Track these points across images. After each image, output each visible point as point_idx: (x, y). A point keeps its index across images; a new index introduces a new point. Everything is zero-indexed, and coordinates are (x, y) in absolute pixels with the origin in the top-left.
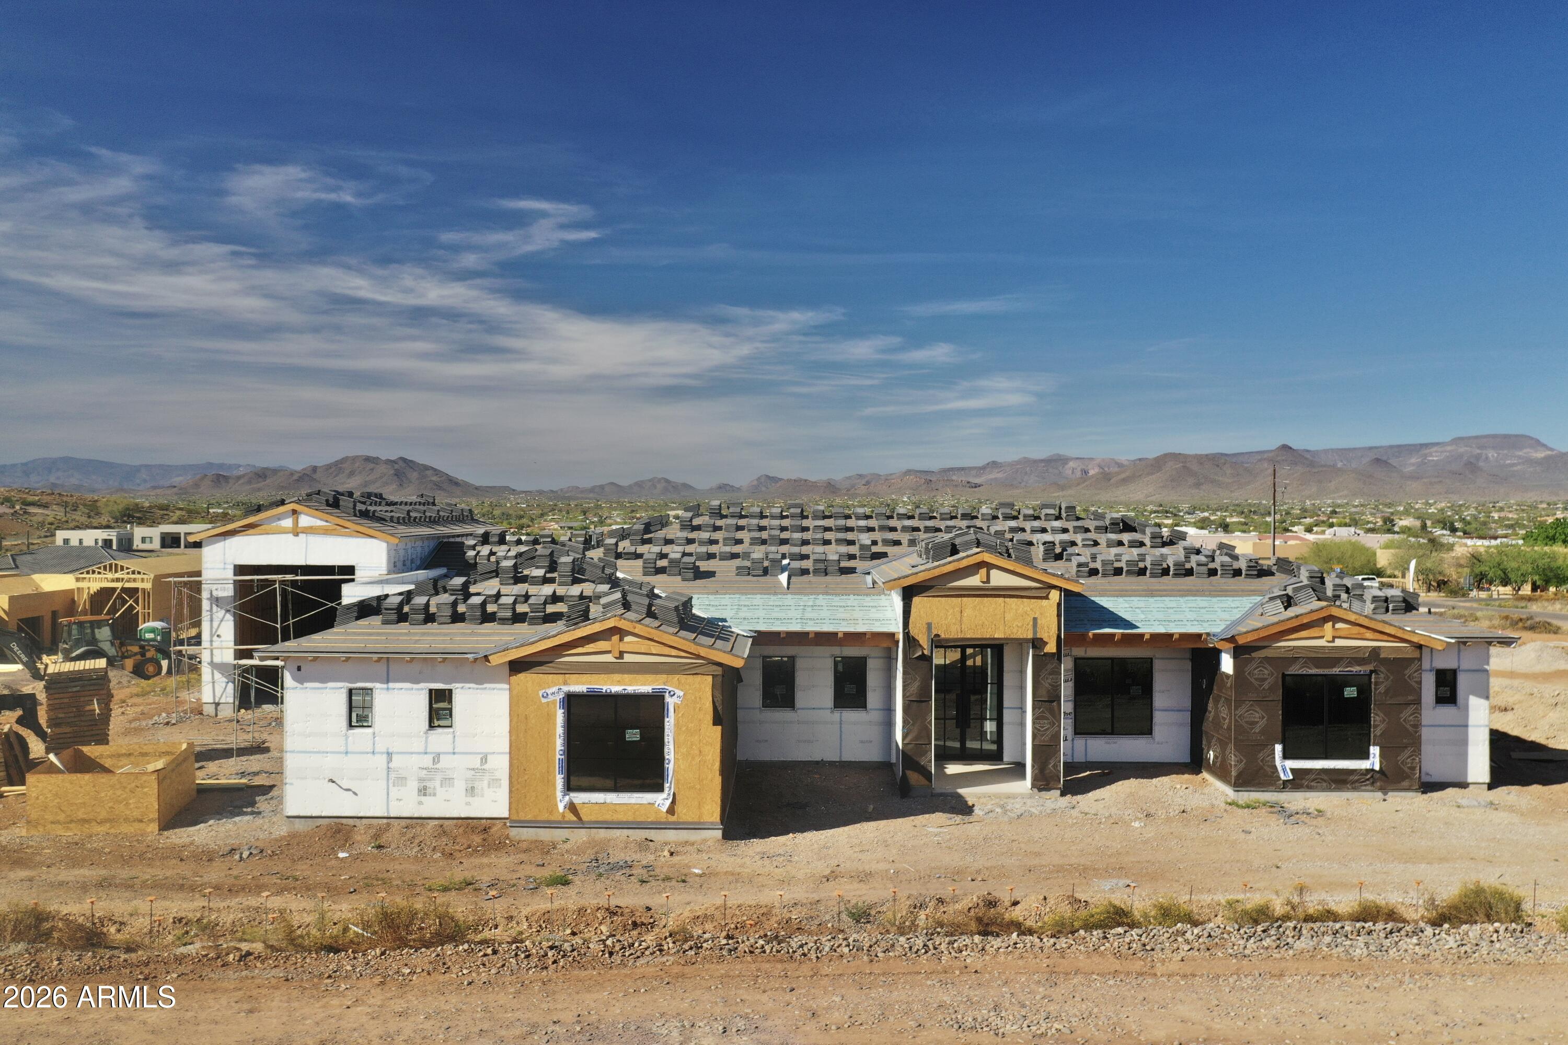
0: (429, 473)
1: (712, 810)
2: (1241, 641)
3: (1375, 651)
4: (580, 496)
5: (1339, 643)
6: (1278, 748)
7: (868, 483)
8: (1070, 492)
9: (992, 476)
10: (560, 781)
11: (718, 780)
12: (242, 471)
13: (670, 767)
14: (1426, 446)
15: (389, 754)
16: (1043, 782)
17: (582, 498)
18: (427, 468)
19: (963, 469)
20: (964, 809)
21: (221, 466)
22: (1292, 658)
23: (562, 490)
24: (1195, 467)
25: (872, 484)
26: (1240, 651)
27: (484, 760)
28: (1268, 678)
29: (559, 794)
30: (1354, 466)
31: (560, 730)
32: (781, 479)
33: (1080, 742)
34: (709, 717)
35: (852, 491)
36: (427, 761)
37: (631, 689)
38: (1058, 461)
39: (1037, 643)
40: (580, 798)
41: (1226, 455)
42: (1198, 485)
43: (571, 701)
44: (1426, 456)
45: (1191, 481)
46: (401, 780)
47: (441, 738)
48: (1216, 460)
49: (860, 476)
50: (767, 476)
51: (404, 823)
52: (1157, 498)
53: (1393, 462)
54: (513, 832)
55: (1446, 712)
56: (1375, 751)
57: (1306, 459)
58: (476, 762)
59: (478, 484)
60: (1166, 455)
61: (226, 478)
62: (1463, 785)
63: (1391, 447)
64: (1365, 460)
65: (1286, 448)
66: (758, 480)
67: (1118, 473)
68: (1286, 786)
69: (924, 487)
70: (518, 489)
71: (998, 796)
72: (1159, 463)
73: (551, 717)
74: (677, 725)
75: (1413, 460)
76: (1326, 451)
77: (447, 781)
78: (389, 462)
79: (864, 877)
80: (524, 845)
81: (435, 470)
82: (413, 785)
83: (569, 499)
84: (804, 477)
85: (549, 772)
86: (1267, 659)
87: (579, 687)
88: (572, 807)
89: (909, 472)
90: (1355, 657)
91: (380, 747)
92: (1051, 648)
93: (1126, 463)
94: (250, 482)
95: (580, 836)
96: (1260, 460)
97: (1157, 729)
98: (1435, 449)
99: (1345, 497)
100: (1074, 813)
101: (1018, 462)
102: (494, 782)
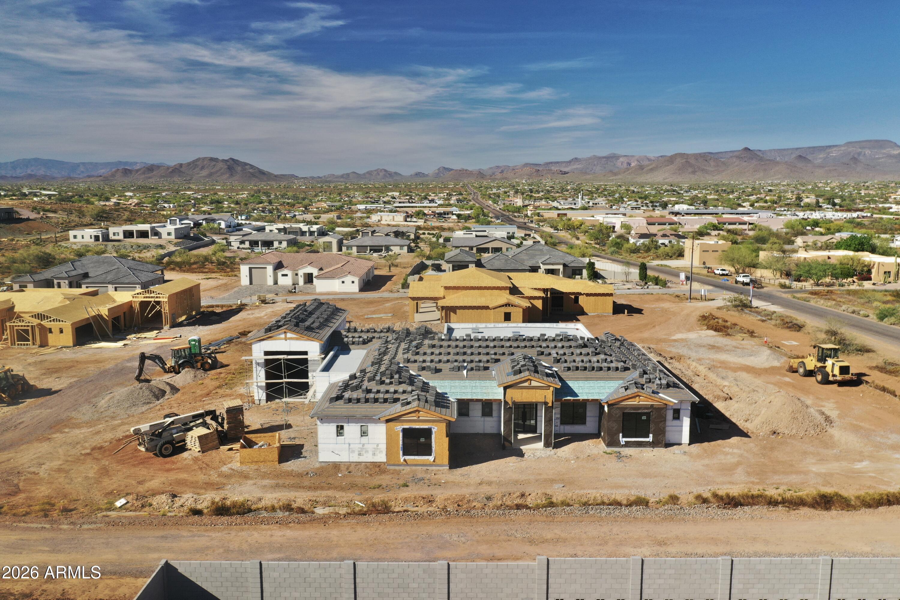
0: (247, 167)
1: (446, 461)
2: (610, 403)
3: (652, 405)
4: (335, 180)
5: (641, 403)
6: (621, 435)
7: (502, 172)
8: (620, 177)
9: (575, 167)
10: (401, 453)
11: (448, 452)
12: (138, 167)
13: (433, 449)
14: (830, 147)
15: (349, 444)
16: (547, 445)
17: (337, 181)
18: (246, 164)
19: (558, 163)
20: (521, 454)
21: (126, 163)
22: (625, 407)
23: (325, 176)
24: (693, 161)
25: (505, 172)
26: (609, 406)
27: (378, 445)
28: (619, 413)
29: (401, 456)
30: (786, 159)
31: (401, 438)
32: (452, 170)
33: (562, 427)
34: (445, 435)
35: (493, 177)
36: (361, 446)
37: (422, 427)
38: (613, 157)
39: (546, 403)
40: (407, 457)
41: (712, 153)
42: (694, 172)
43: (404, 431)
44: (829, 153)
45: (690, 170)
46: (353, 451)
47: (364, 439)
48: (705, 157)
49: (498, 167)
50: (444, 168)
51: (355, 464)
52: (670, 180)
53: (809, 157)
54: (388, 467)
55: (676, 422)
56: (651, 435)
57: (758, 156)
58: (375, 446)
59: (276, 173)
60: (676, 154)
61: (130, 171)
62: (680, 444)
63: (809, 148)
64: (794, 156)
65: (747, 149)
66: (439, 169)
67: (648, 166)
68: (623, 446)
69: (535, 174)
70: (300, 176)
71: (533, 449)
72: (671, 159)
73: (399, 435)
74: (435, 437)
75: (821, 156)
76: (770, 151)
77: (367, 452)
78: (223, 161)
79: (490, 483)
80: (391, 471)
81: (251, 165)
82: (357, 453)
83: (330, 182)
84: (465, 168)
85: (398, 450)
86: (618, 408)
87: (407, 426)
88: (405, 460)
89: (526, 165)
90: (646, 407)
91: (347, 442)
92: (550, 405)
93: (653, 158)
94: (144, 173)
95: (408, 469)
96: (731, 157)
97: (587, 423)
98: (835, 149)
99: (779, 179)
100: (555, 456)
101: (590, 158)
102: (381, 452)
